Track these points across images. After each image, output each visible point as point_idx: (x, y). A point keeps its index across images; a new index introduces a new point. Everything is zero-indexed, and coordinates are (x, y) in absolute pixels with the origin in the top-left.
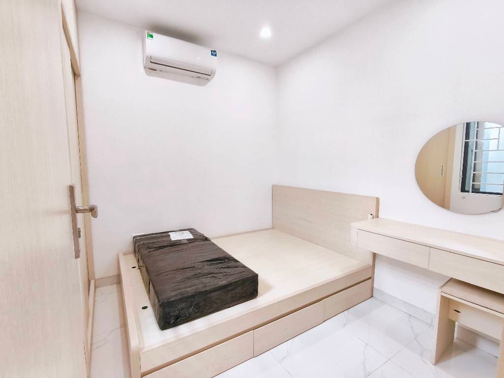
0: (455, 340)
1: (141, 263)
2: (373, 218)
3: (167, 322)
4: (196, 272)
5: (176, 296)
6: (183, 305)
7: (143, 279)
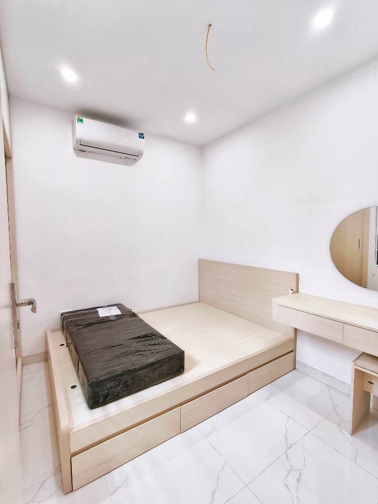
0: (371, 410)
1: (70, 341)
2: (294, 293)
3: (96, 401)
4: (123, 350)
5: (105, 375)
6: (112, 384)
7: (72, 358)
